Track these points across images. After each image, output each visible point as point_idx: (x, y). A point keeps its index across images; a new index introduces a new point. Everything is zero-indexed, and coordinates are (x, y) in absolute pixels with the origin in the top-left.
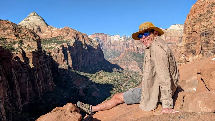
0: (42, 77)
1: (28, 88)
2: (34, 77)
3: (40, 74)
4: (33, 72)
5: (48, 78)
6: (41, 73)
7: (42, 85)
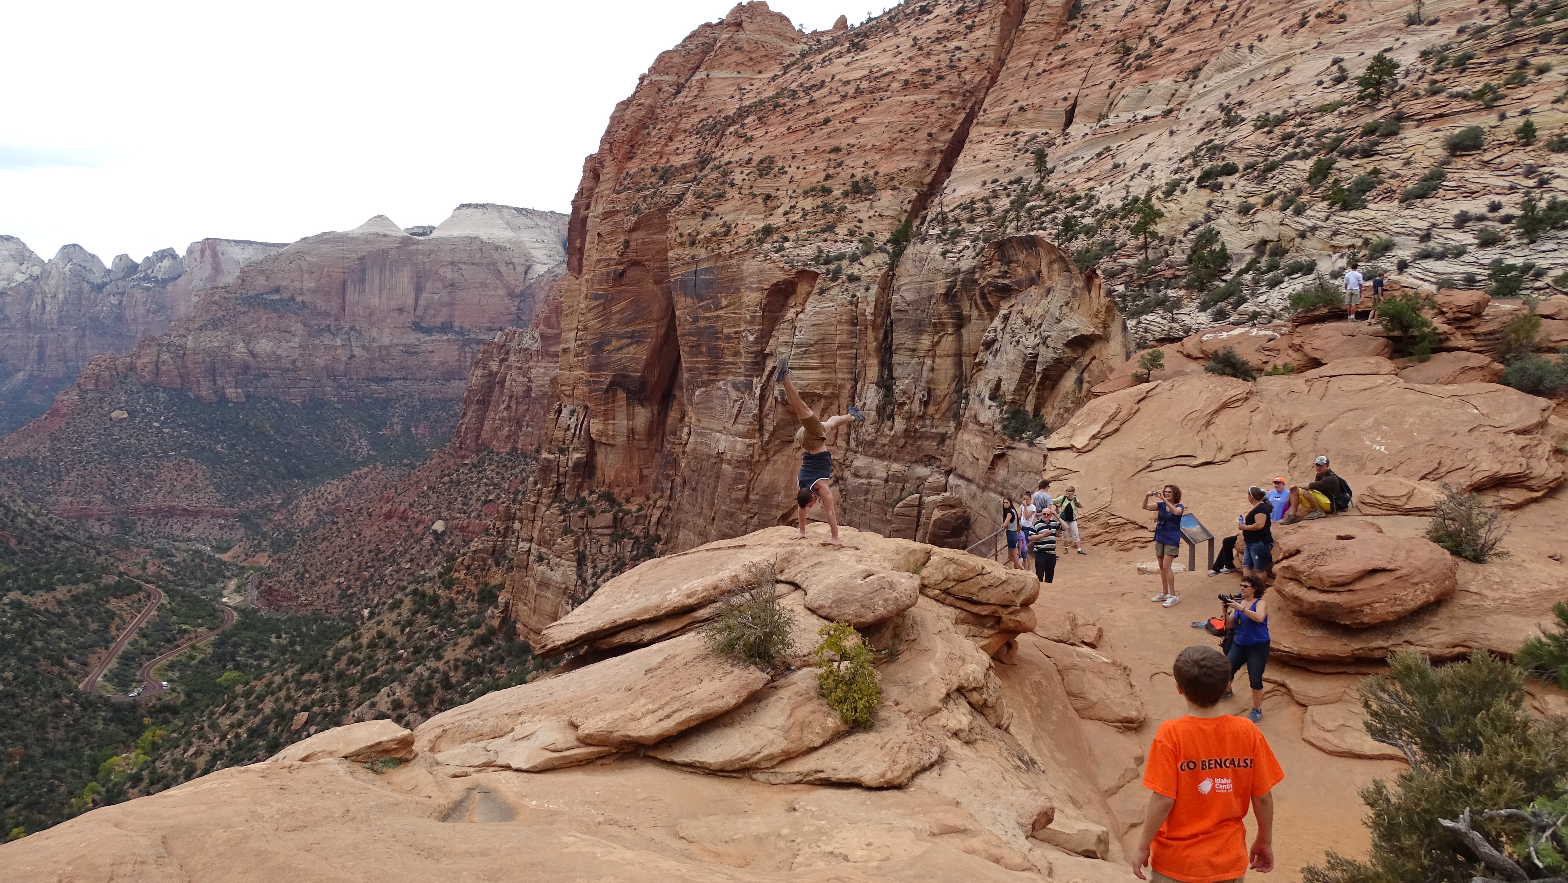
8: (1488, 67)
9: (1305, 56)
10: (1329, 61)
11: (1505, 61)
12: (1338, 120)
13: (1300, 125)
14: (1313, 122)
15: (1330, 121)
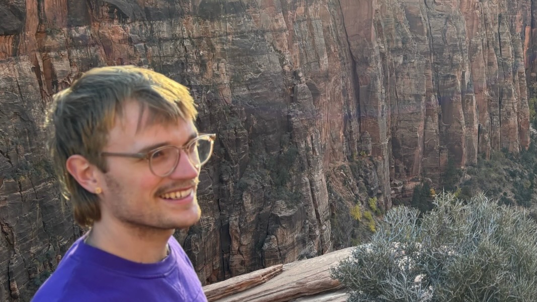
0: (485, 85)
1: (422, 123)
2: (450, 80)
3: (476, 70)
4: (450, 58)
5: (510, 94)
6: (482, 64)
7: (481, 120)
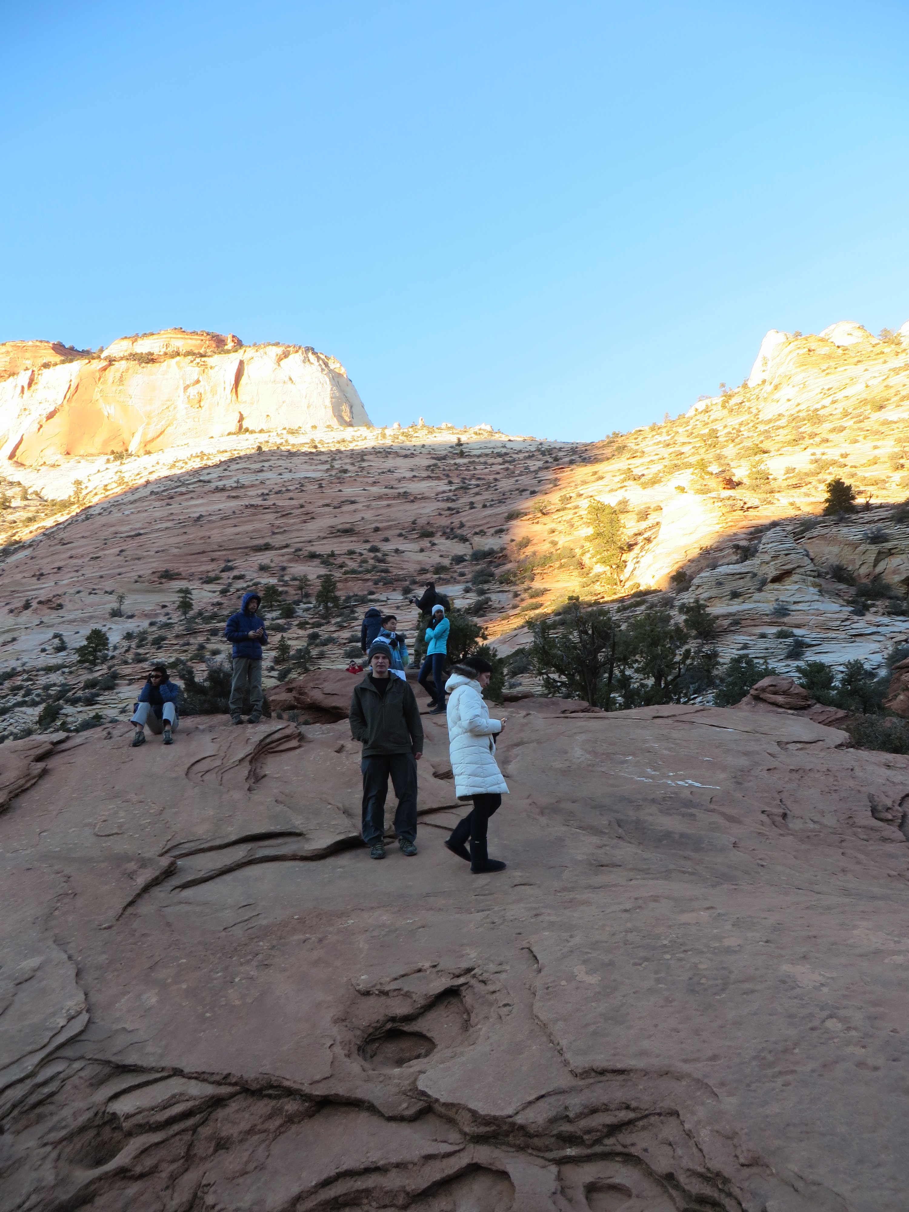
8: (177, 647)
9: (29, 631)
10: (51, 635)
11: (188, 644)
12: (61, 678)
13: (28, 680)
14: (39, 678)
15: (55, 678)
